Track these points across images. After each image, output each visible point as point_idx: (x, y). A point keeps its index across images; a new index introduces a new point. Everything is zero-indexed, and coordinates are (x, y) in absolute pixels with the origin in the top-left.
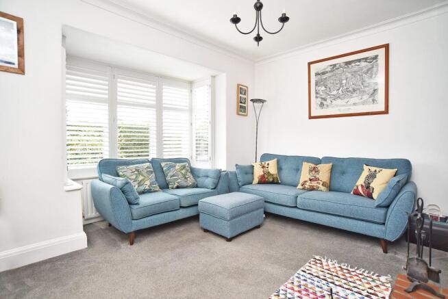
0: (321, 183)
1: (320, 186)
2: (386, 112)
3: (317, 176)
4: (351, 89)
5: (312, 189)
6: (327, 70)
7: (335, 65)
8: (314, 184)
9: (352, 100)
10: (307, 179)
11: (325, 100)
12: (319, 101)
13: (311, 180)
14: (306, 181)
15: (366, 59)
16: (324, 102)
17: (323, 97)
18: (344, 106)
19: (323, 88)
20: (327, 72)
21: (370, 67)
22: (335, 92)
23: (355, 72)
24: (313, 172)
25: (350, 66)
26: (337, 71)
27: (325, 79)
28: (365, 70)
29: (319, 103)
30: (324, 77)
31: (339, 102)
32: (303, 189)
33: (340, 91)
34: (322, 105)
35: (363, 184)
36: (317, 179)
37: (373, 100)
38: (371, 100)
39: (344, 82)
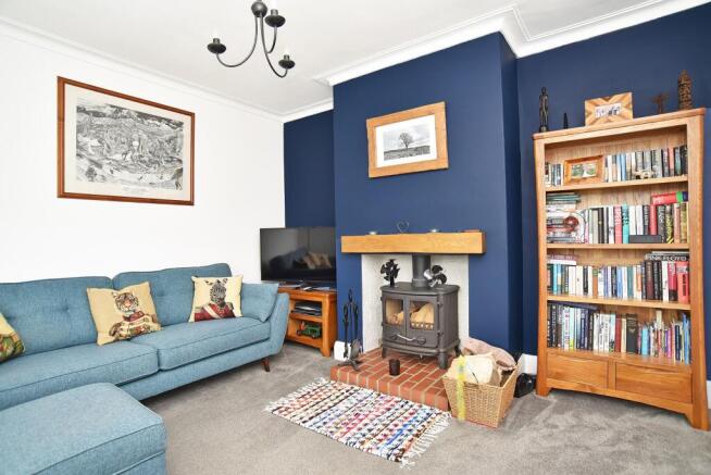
0: (150, 319)
1: (150, 324)
2: (190, 203)
3: (138, 309)
4: (146, 159)
5: (137, 333)
6: (104, 111)
7: (120, 109)
8: (138, 323)
9: (148, 178)
10: (121, 320)
11: (100, 166)
12: (85, 164)
13: (128, 319)
14: (119, 324)
15: (169, 121)
16: (96, 169)
17: (95, 159)
18: (135, 183)
19: (95, 142)
20: (104, 115)
21: (174, 135)
22: (119, 157)
23: (153, 133)
24: (128, 304)
25: (146, 122)
26: (123, 121)
27: (99, 126)
28: (167, 137)
29: (86, 169)
30: (98, 121)
31: (125, 174)
32: (117, 340)
33: (128, 157)
34: (90, 173)
35: (213, 303)
36: (139, 315)
37: (177, 184)
38: (174, 182)
39: (136, 143)
